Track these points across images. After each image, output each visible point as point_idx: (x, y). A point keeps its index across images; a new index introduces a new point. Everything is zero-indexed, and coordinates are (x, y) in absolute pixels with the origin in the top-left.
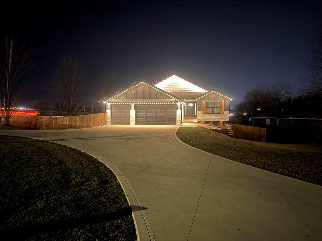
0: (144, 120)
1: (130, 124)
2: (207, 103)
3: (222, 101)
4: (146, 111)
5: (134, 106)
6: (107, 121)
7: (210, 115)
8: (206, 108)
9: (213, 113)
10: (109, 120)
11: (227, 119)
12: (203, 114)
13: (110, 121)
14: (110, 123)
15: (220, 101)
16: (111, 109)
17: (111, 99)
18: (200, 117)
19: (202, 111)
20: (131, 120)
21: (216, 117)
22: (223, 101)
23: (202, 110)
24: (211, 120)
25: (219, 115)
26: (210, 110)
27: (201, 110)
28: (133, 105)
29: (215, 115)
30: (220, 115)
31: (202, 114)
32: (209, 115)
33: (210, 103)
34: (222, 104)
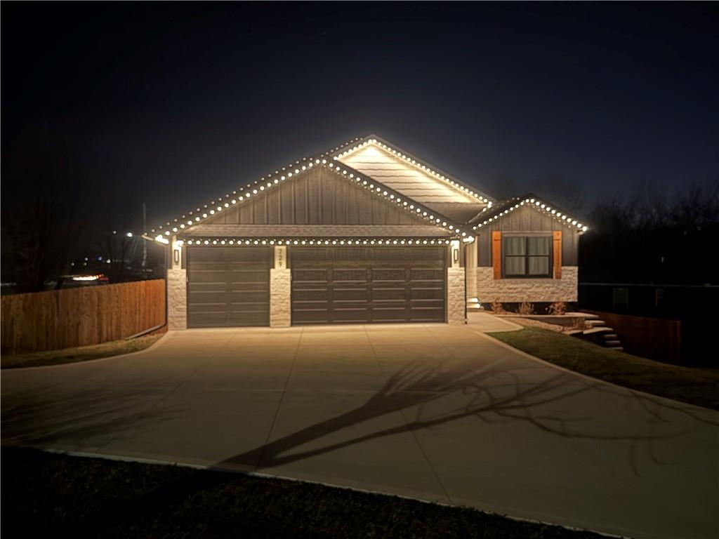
0: (322, 306)
1: (268, 325)
2: (506, 238)
3: (555, 233)
4: (330, 272)
5: (284, 254)
6: (170, 314)
7: (518, 280)
8: (503, 257)
9: (527, 275)
10: (178, 310)
11: (571, 293)
12: (495, 278)
13: (185, 314)
14: (185, 323)
15: (547, 233)
16: (187, 264)
17: (190, 223)
18: (487, 290)
19: (492, 269)
20: (272, 309)
21: (538, 290)
22: (557, 236)
23: (492, 266)
24: (523, 298)
25: (545, 280)
26: (517, 265)
27: (487, 266)
28: (280, 249)
29: (532, 280)
30: (550, 280)
31: (492, 276)
32: (513, 280)
33: (514, 240)
34: (555, 242)
